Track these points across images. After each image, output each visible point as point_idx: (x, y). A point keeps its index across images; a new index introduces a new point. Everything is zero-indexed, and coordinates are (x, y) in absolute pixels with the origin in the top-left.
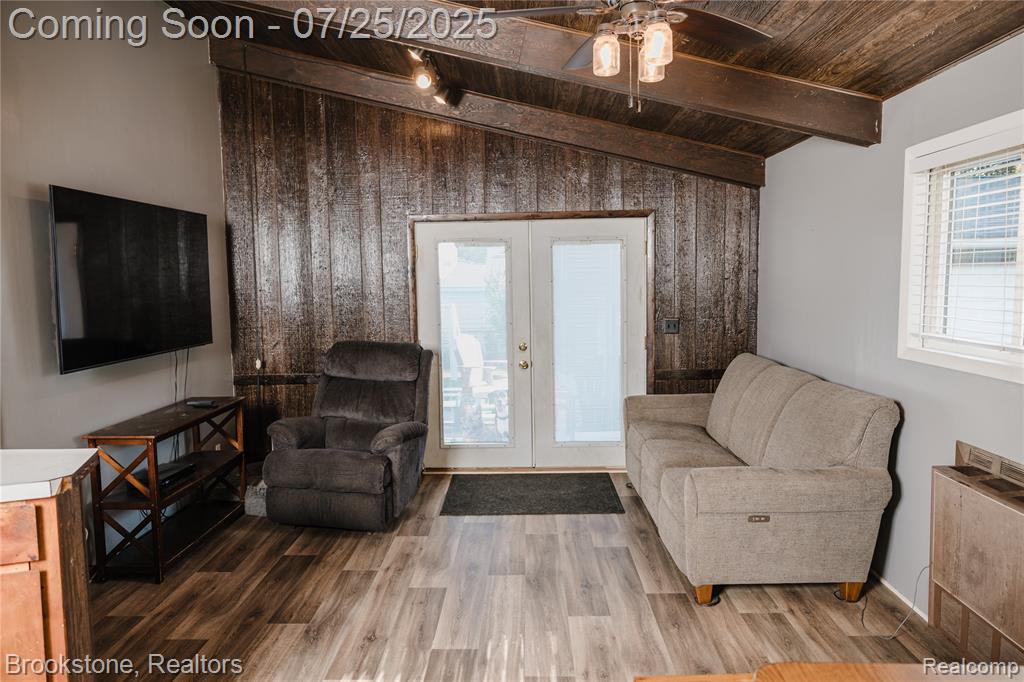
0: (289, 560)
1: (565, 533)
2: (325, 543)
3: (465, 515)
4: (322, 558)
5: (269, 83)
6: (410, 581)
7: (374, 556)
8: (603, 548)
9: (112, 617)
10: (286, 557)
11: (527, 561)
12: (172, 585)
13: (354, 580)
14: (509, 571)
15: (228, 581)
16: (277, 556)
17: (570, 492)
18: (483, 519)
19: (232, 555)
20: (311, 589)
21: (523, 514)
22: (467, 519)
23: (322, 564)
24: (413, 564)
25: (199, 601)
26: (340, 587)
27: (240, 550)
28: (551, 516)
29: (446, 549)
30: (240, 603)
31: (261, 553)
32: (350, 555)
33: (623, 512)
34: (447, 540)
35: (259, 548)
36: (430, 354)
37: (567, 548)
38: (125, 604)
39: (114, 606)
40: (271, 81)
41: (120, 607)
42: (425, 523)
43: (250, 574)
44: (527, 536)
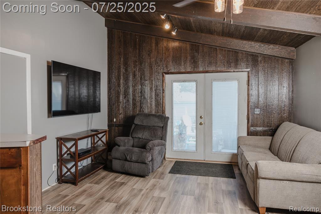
0: (117, 182)
1: (212, 183)
2: (129, 179)
3: (177, 174)
4: (127, 183)
5: (122, 32)
6: (154, 194)
7: (144, 185)
8: (225, 190)
9: (60, 194)
10: (116, 182)
11: (196, 192)
12: (80, 187)
13: (136, 191)
14: (188, 194)
15: (97, 187)
16: (113, 181)
17: (216, 169)
18: (183, 176)
19: (100, 179)
20: (121, 193)
21: (198, 175)
22: (178, 175)
23: (126, 185)
24: (156, 188)
25: (86, 193)
26: (130, 193)
27: (102, 178)
28: (208, 177)
29: (168, 185)
30: (98, 194)
31: (108, 180)
32: (136, 184)
33: (235, 178)
34: (169, 182)
35: (108, 178)
36: (168, 118)
37: (212, 188)
38: (65, 191)
39: (62, 191)
40: (123, 31)
41: (64, 192)
42: (163, 175)
43: (104, 186)
44: (198, 183)
